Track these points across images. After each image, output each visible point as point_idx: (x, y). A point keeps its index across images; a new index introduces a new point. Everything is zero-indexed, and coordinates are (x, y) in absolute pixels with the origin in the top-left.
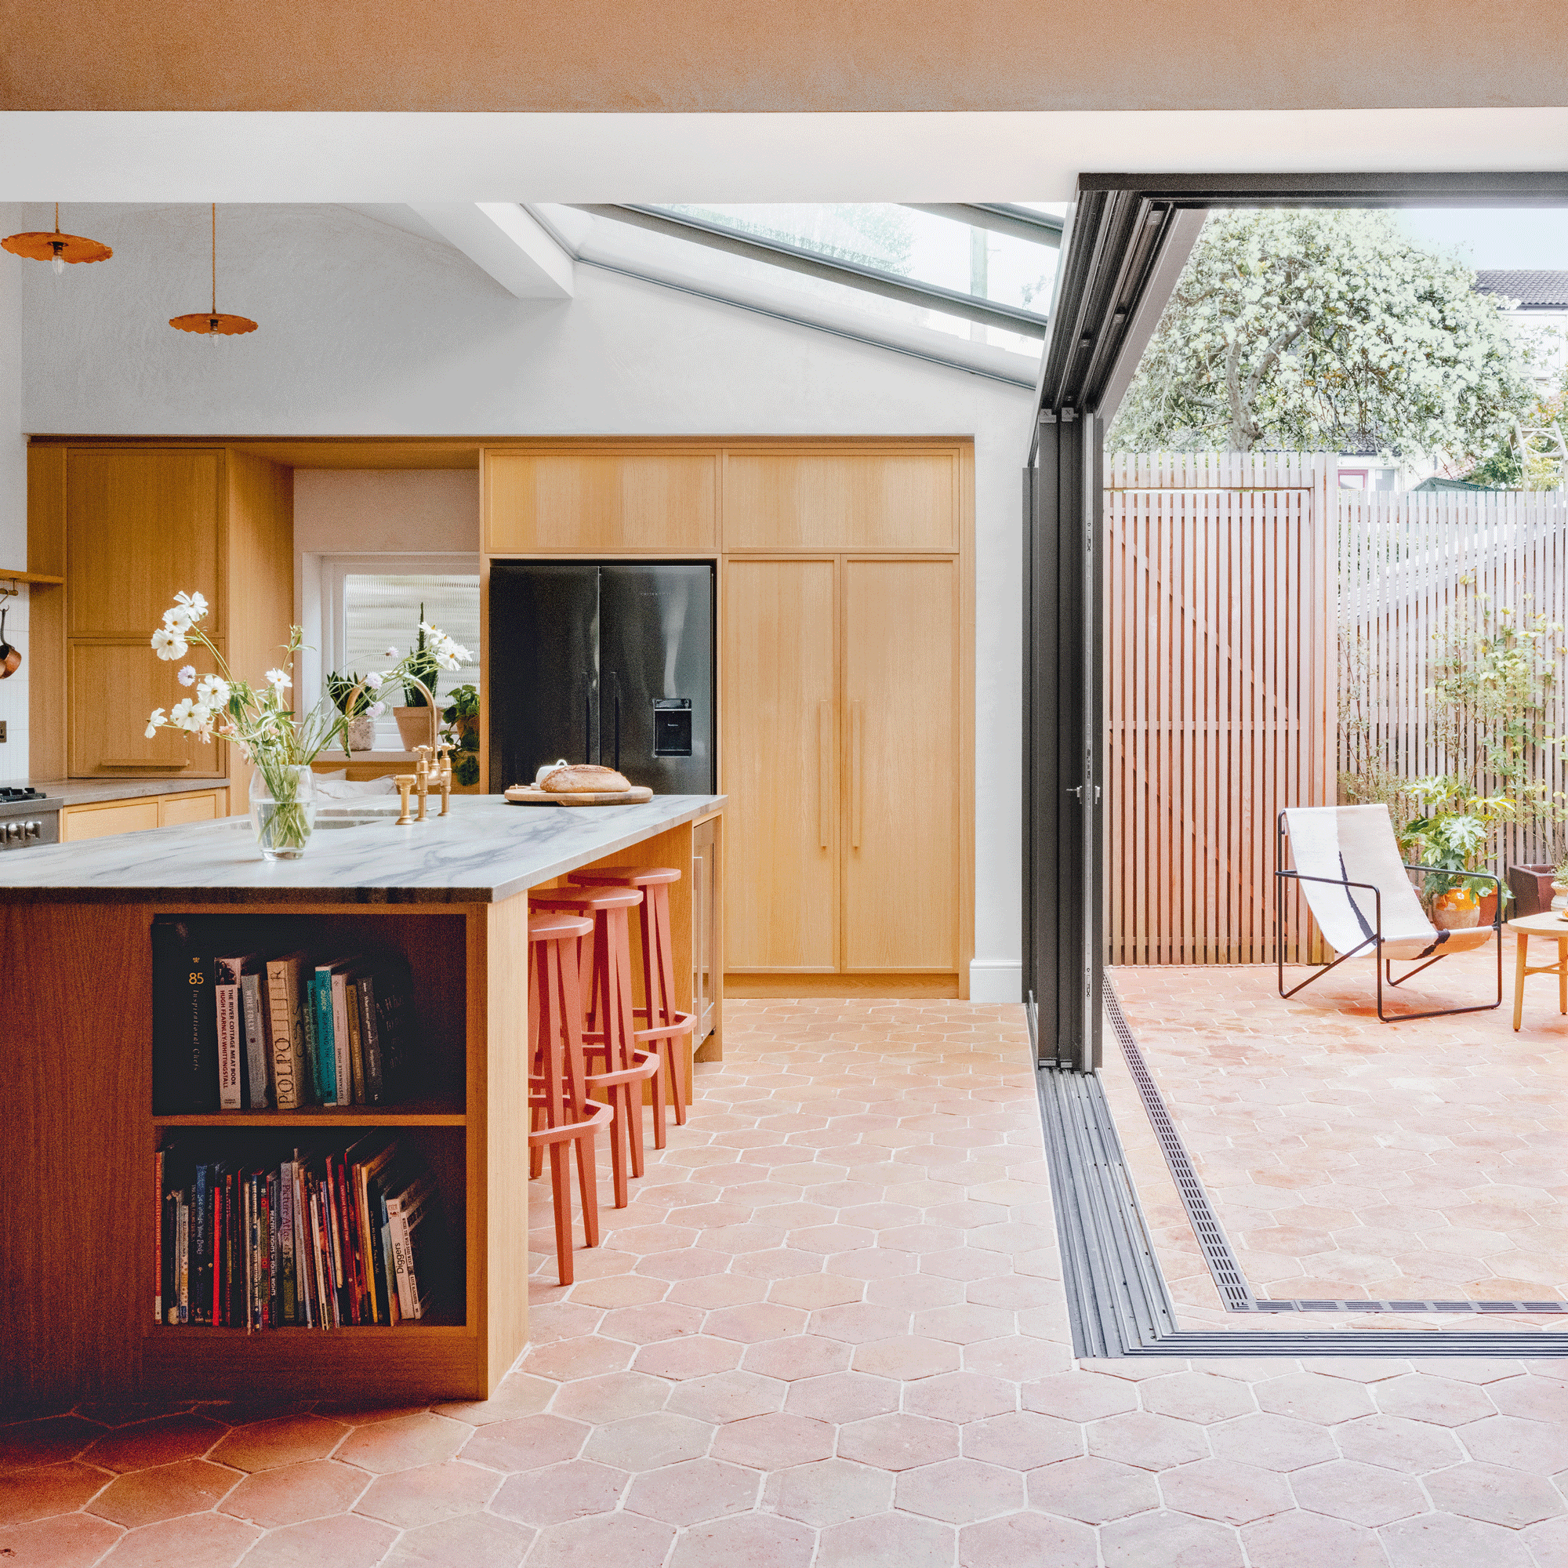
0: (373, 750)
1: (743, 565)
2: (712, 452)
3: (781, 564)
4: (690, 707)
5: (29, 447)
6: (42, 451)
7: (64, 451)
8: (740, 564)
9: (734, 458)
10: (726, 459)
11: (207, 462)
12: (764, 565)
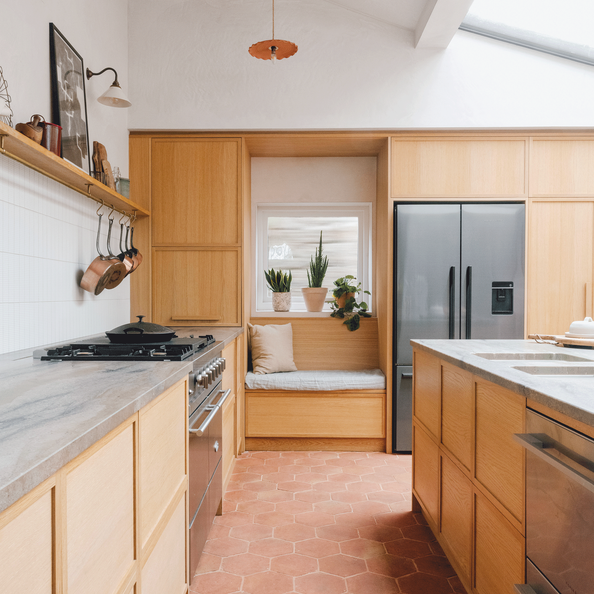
0: (290, 311)
1: (540, 204)
2: (523, 138)
3: (563, 203)
4: (512, 286)
5: (130, 137)
6: (138, 140)
7: (150, 139)
8: (539, 203)
9: (536, 142)
10: (531, 142)
11: (231, 146)
12: (552, 204)
